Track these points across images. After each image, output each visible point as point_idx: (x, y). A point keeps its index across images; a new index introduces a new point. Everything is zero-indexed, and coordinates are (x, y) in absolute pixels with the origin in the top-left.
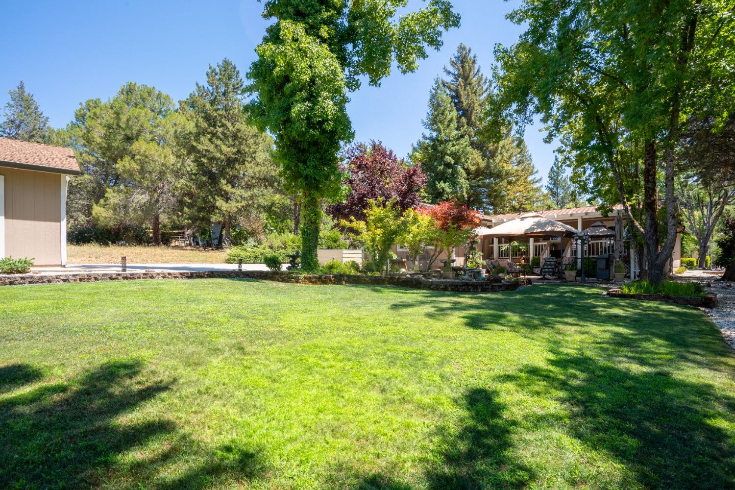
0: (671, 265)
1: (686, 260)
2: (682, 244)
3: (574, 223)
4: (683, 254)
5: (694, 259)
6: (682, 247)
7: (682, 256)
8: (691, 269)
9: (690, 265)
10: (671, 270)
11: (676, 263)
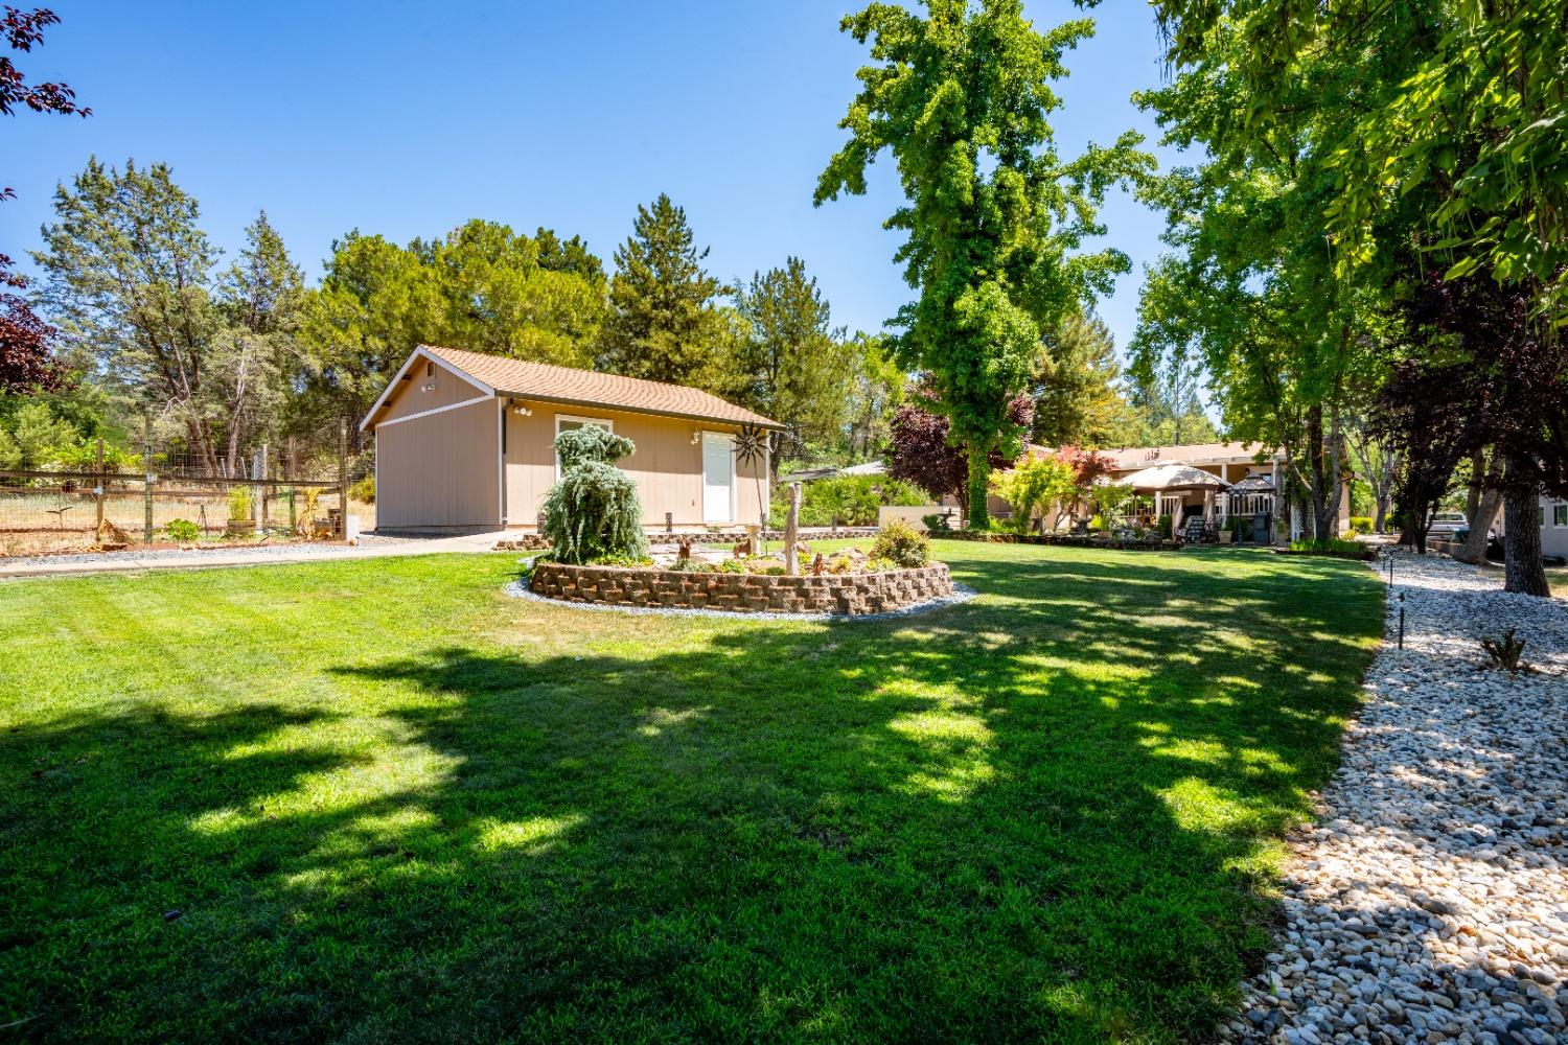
0: (1336, 526)
1: (1359, 520)
2: (1351, 495)
3: (1215, 470)
4: (1353, 512)
5: (1372, 521)
6: (1352, 502)
7: (1352, 514)
8: (1363, 533)
9: (1364, 528)
10: (1336, 534)
11: (1344, 523)
